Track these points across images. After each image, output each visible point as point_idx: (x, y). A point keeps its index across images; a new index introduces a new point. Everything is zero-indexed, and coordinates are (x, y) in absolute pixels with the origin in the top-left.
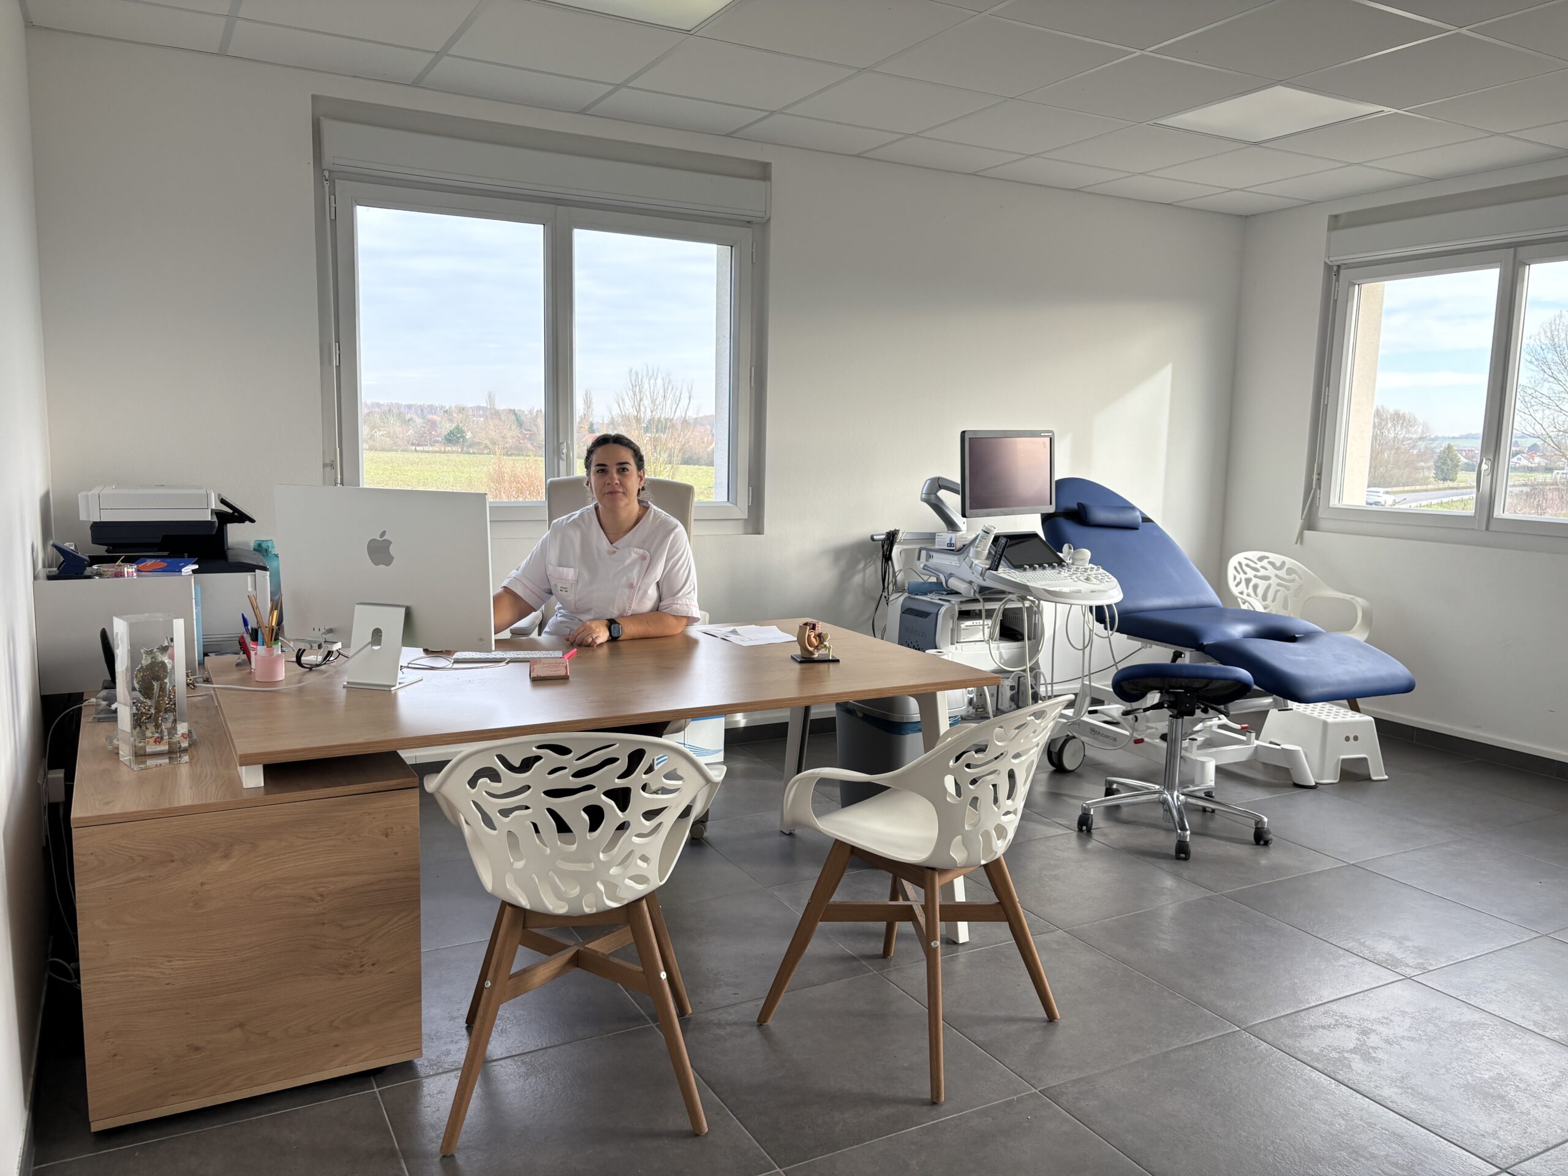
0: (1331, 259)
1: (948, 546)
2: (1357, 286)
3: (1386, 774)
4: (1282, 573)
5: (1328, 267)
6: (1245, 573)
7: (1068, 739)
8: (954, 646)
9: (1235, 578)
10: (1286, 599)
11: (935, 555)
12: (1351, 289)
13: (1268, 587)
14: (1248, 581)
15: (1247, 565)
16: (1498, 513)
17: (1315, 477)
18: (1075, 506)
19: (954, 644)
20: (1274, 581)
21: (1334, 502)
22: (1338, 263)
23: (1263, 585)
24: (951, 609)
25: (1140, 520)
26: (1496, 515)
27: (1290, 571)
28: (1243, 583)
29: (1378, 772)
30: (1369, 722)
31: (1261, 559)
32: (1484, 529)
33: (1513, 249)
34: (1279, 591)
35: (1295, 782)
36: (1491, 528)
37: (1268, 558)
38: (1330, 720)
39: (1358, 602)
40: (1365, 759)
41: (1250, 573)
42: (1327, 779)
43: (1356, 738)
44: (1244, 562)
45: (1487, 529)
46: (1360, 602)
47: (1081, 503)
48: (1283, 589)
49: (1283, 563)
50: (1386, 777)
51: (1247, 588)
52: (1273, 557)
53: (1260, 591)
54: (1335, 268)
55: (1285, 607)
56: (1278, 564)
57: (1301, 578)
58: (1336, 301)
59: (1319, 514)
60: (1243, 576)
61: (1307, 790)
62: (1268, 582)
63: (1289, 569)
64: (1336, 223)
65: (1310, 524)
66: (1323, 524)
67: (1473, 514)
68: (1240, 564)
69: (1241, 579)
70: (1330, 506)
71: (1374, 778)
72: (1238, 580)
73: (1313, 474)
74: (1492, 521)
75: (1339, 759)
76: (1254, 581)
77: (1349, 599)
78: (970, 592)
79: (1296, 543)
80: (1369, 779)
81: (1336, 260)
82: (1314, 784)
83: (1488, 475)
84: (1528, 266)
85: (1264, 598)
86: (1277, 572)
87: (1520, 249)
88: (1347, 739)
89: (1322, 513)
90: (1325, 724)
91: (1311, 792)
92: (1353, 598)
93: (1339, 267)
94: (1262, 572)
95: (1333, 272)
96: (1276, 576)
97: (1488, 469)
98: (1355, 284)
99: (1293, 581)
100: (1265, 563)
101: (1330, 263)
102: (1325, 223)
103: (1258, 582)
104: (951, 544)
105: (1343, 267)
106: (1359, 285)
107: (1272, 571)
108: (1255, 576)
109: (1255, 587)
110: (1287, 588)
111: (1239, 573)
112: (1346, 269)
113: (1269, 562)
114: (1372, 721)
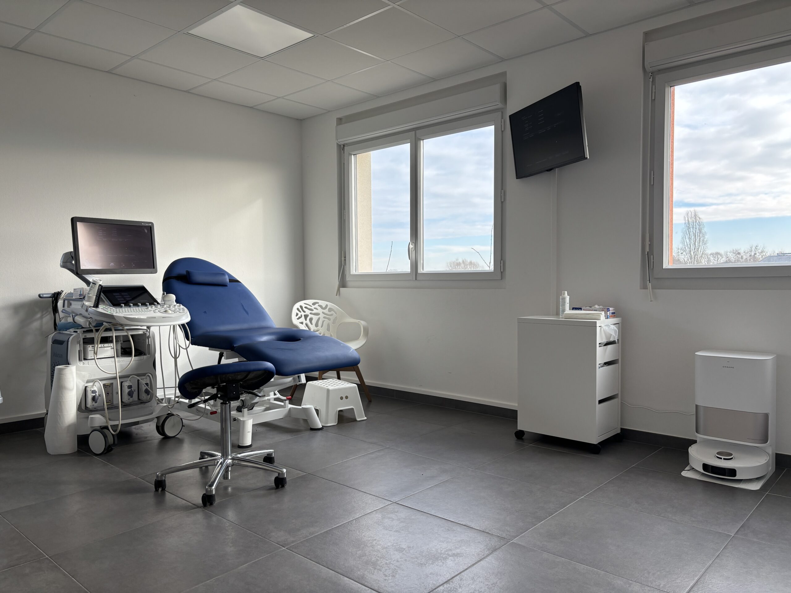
0: (339, 141)
1: (79, 296)
2: (353, 156)
3: (366, 417)
4: (326, 311)
5: (339, 146)
6: (304, 312)
7: (170, 415)
8: (81, 363)
9: (297, 314)
10: (328, 325)
11: (73, 302)
12: (350, 157)
13: (319, 319)
14: (306, 316)
15: (306, 307)
16: (420, 271)
17: (343, 259)
18: (185, 273)
19: (81, 361)
20: (322, 316)
21: (353, 272)
22: (343, 143)
23: (315, 318)
24: (78, 337)
25: (228, 281)
26: (419, 272)
27: (330, 310)
28: (303, 317)
29: (361, 416)
30: (355, 387)
31: (314, 304)
32: (415, 279)
33: (414, 132)
34: (325, 321)
35: (311, 427)
36: (418, 279)
37: (318, 303)
38: (331, 388)
39: (361, 323)
40: (353, 409)
41: (308, 312)
42: (330, 423)
43: (347, 397)
44: (304, 306)
45: (416, 279)
46: (363, 323)
47: (188, 271)
48: (327, 319)
49: (327, 306)
50: (366, 418)
51: (306, 320)
52: (321, 303)
53: (314, 322)
54: (342, 146)
55: (328, 329)
56: (324, 306)
57: (336, 313)
58: (344, 164)
59: (347, 278)
60: (303, 314)
61: (316, 431)
62: (318, 316)
63: (329, 308)
64: (340, 121)
65: (343, 284)
66: (349, 284)
67: (410, 272)
68: (301, 307)
69: (301, 316)
70: (351, 274)
71: (358, 420)
72: (299, 315)
73: (342, 257)
74: (418, 275)
75: (337, 411)
76: (310, 316)
77: (357, 322)
78: (86, 324)
79: (337, 295)
80: (355, 420)
81: (342, 141)
82: (321, 427)
83: (414, 251)
84: (422, 141)
85: (317, 325)
86: (324, 311)
87: (417, 131)
88: (342, 398)
89: (348, 278)
90: (328, 390)
91: (320, 433)
92: (359, 322)
93: (344, 146)
94: (315, 311)
95: (341, 148)
96: (323, 313)
97: (413, 247)
98: (351, 155)
99: (332, 315)
100: (316, 306)
101: (340, 144)
102: (335, 122)
103: (313, 317)
104: (80, 294)
105: (346, 145)
106: (354, 155)
107: (320, 310)
108: (311, 313)
109: (311, 320)
110: (329, 319)
111: (300, 312)
112: (347, 146)
113: (319, 306)
114: (356, 387)
